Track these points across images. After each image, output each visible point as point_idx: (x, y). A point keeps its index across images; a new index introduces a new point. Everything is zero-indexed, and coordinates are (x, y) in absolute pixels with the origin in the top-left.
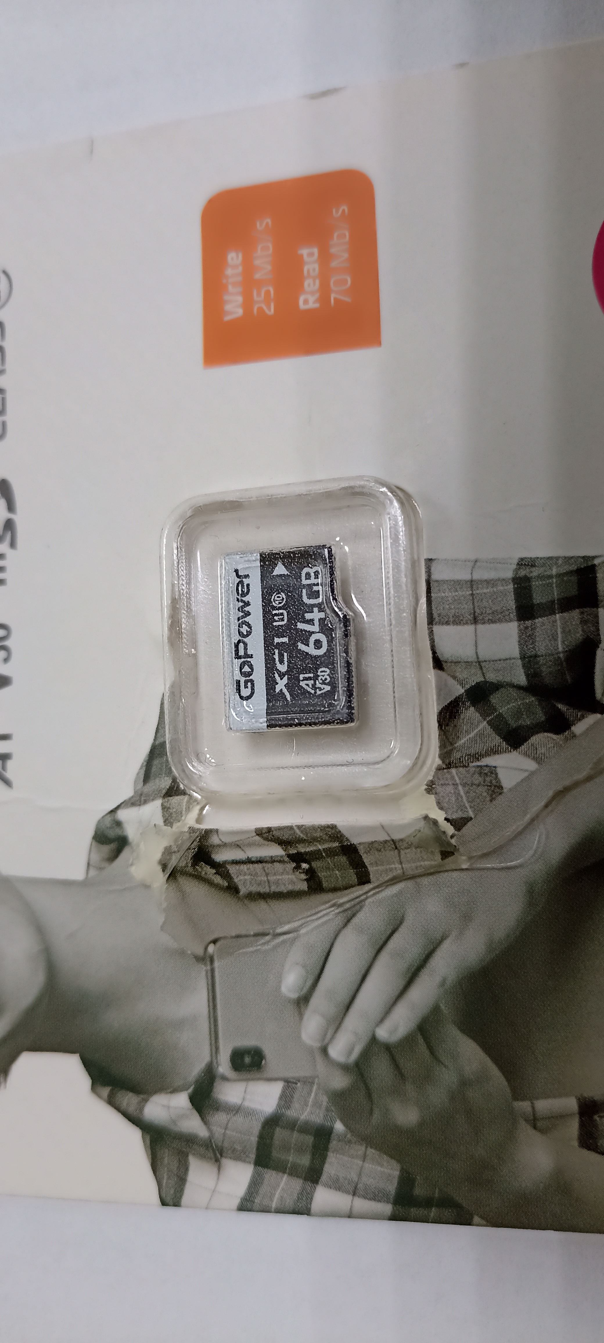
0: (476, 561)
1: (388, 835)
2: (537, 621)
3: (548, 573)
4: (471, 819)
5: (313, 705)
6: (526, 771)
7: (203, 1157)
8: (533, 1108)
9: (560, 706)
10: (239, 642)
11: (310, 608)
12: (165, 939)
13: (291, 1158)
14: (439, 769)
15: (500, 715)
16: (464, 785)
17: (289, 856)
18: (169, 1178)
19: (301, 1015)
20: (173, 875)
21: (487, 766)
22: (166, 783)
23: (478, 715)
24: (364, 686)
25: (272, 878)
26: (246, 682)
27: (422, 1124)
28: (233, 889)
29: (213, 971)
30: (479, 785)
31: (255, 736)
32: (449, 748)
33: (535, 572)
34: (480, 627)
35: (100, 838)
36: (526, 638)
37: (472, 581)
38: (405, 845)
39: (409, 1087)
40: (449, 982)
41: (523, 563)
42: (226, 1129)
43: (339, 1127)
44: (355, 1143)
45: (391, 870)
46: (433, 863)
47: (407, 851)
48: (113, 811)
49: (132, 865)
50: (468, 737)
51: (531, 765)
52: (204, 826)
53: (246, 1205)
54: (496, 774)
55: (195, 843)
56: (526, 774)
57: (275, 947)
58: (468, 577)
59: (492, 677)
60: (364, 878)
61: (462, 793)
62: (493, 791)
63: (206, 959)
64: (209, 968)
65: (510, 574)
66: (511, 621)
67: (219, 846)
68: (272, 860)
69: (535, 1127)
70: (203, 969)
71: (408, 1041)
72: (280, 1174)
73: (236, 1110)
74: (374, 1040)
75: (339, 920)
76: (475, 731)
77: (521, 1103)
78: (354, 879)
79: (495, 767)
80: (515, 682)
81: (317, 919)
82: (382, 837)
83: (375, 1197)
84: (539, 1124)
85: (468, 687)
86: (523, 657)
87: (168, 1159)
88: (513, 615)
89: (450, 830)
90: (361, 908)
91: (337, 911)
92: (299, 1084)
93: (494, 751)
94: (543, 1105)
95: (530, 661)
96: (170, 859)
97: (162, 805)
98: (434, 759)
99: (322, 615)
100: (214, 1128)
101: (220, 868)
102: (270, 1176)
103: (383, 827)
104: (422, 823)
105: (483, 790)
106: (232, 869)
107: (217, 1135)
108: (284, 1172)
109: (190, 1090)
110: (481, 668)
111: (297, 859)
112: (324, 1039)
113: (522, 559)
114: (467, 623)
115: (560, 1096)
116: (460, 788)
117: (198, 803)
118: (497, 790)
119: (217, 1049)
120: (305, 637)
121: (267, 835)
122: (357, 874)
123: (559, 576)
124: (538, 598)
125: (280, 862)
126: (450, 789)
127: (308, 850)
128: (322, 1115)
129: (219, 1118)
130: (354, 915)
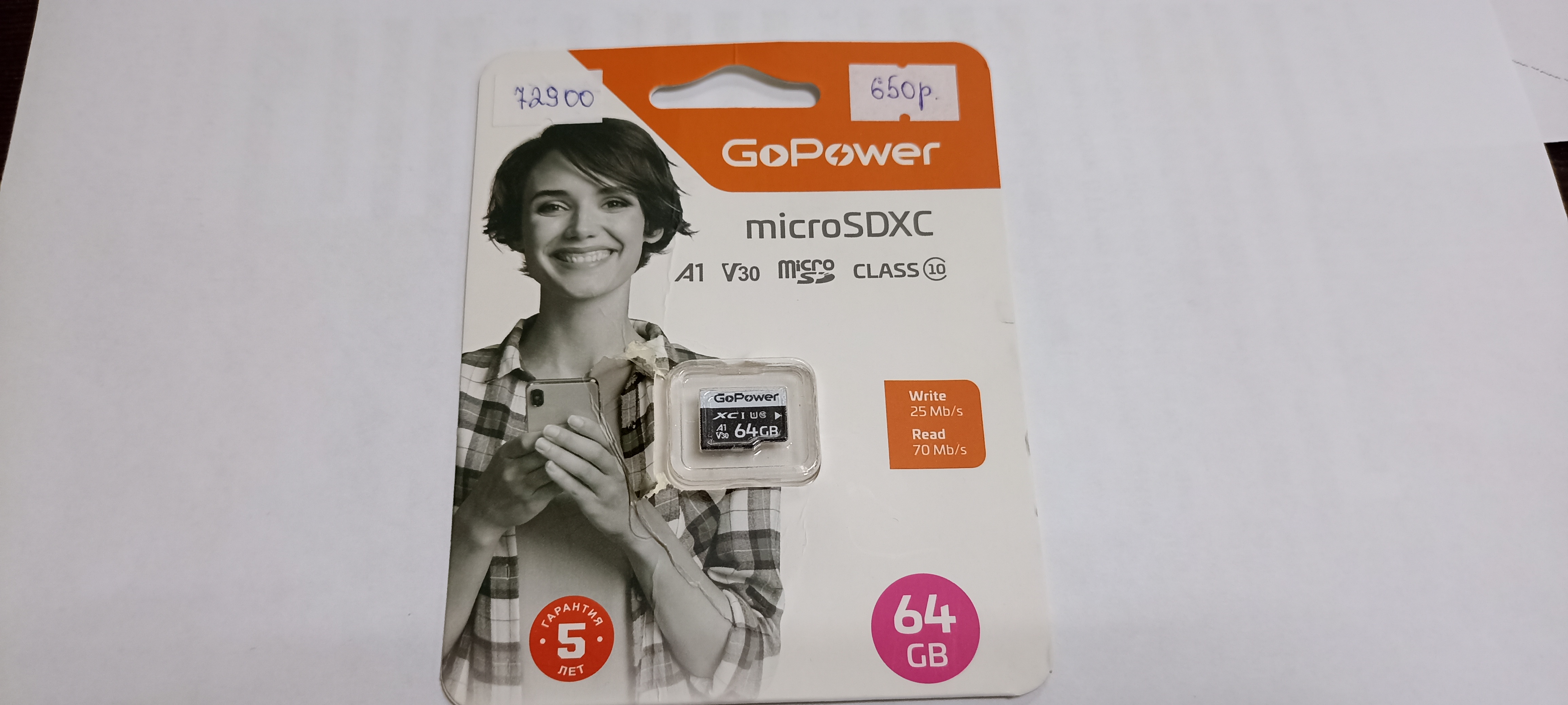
0: (779, 512)
1: (649, 466)
2: (749, 540)
3: (772, 546)
4: (654, 506)
5: (711, 430)
6: (676, 533)
7: (488, 375)
8: (512, 536)
9: (707, 550)
10: (743, 396)
11: (758, 429)
12: (598, 359)
13: (487, 419)
14: (679, 491)
15: (704, 521)
16: (671, 503)
17: (640, 419)
18: (476, 357)
19: (559, 425)
20: (631, 364)
21: (679, 514)
22: (676, 360)
23: (704, 511)
24: (720, 455)
25: (629, 411)
26: (723, 398)
27: (505, 482)
28: (623, 391)
29: (582, 382)
30: (670, 510)
31: (697, 403)
32: (689, 496)
33: (773, 540)
34: (747, 512)
35: (649, 327)
36: (740, 535)
37: (769, 509)
38: (643, 474)
39: (523, 477)
40: (574, 496)
41: (777, 534)
42: (502, 387)
43: (503, 442)
44: (495, 450)
45: (631, 468)
46: (634, 488)
47: (640, 475)
48: (663, 334)
49: (636, 342)
50: (693, 505)
51: (679, 536)
52: (655, 379)
53: (463, 396)
54: (675, 519)
55: (647, 375)
56: (675, 533)
57: (593, 412)
58: (771, 508)
59: (722, 518)
60: (627, 455)
61: (666, 502)
62: (667, 517)
63: (588, 378)
64: (583, 380)
65: (772, 528)
66: (749, 528)
67: (646, 385)
68: (637, 411)
69: (503, 536)
70: (583, 377)
71: (547, 476)
72: (479, 413)
73: (512, 392)
74: (547, 460)
75: (607, 444)
76: (696, 509)
77: (514, 530)
78: (627, 450)
79: (679, 518)
80: (720, 529)
81: (607, 433)
82: (647, 464)
83: (469, 459)
84: (504, 538)
85: (718, 506)
86: (731, 533)
87: (487, 357)
88: (752, 529)
89: (649, 496)
90: (611, 454)
91: (611, 443)
92: (524, 423)
93: (686, 518)
94: (513, 541)
95: (729, 536)
96: (640, 362)
97: (665, 358)
98: (683, 488)
99: (754, 435)
100: (502, 381)
101: (635, 386)
102: (478, 408)
103: (652, 463)
104: (654, 481)
105: (668, 512)
106: (634, 392)
107: (499, 382)
108: (480, 415)
109: (521, 369)
110: (727, 513)
111: (638, 423)
112: (547, 436)
113: (779, 534)
114: (749, 506)
115: (517, 548)
116: (669, 501)
117: (665, 375)
118: (668, 519)
119: (542, 383)
120: (744, 427)
121: (650, 408)
122: (629, 451)
123: (771, 552)
124: (760, 541)
125: (637, 414)
126: (669, 496)
127: (642, 428)
128: (509, 434)
129: (507, 383)
130: (608, 451)
